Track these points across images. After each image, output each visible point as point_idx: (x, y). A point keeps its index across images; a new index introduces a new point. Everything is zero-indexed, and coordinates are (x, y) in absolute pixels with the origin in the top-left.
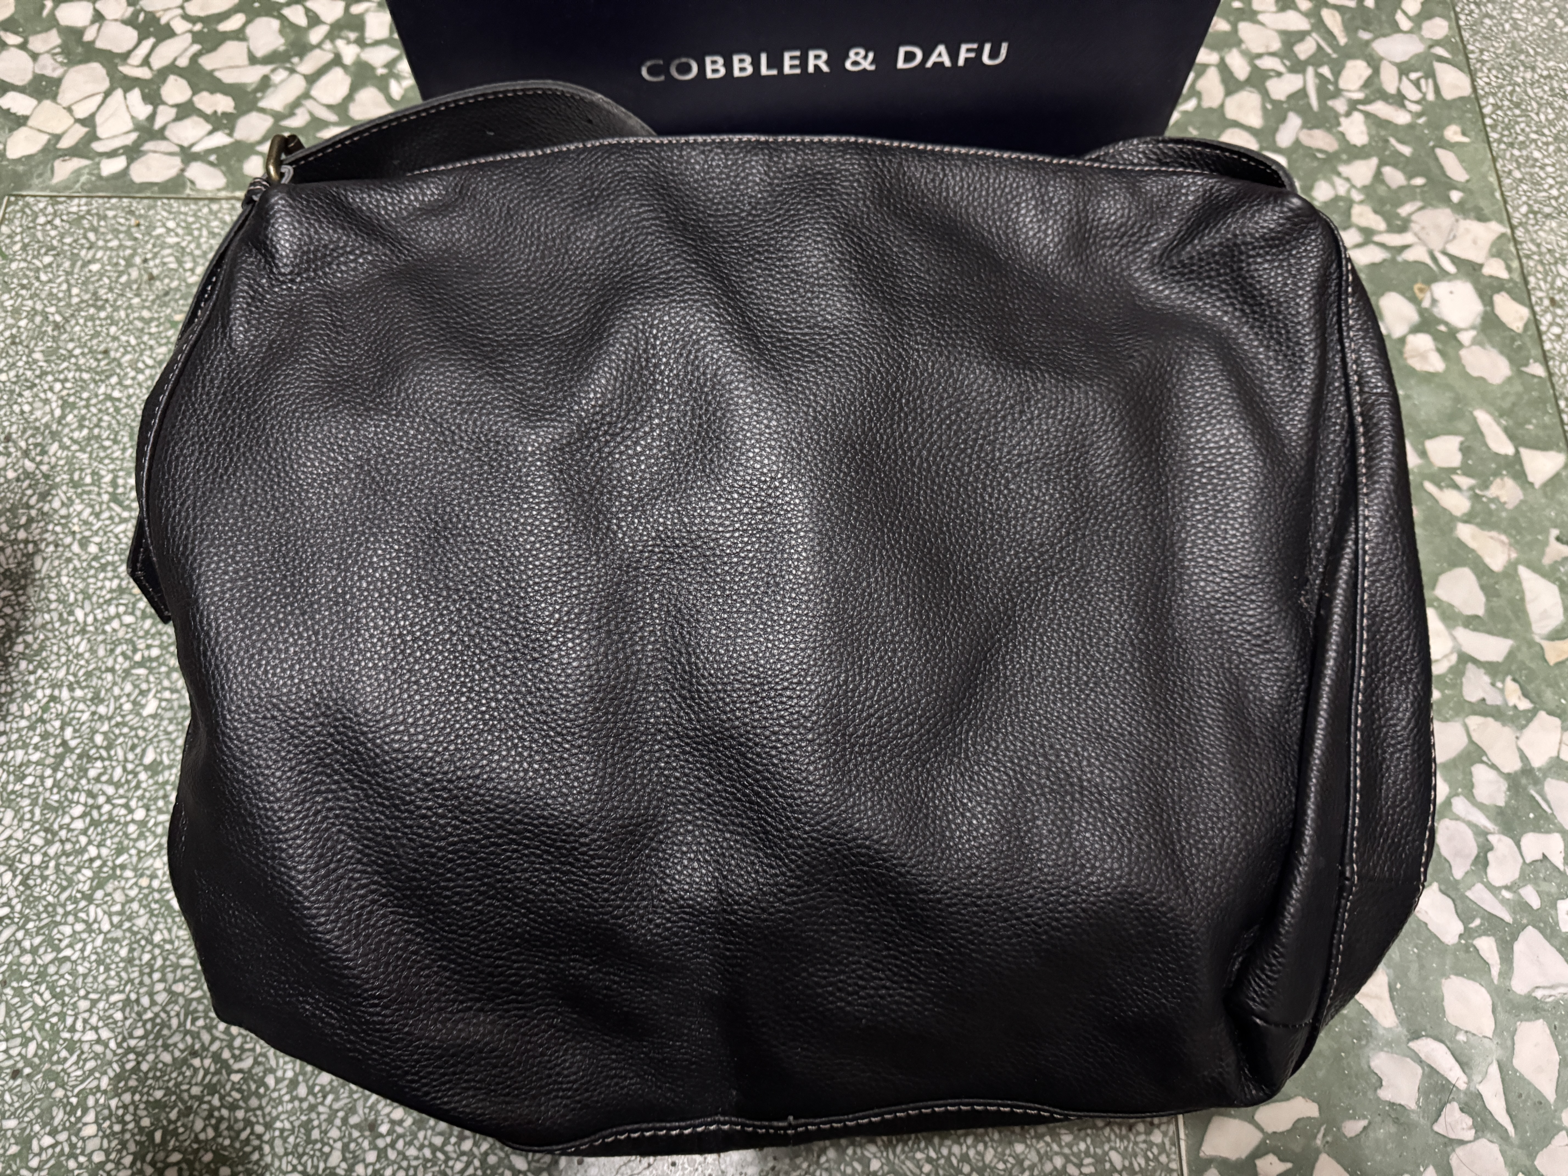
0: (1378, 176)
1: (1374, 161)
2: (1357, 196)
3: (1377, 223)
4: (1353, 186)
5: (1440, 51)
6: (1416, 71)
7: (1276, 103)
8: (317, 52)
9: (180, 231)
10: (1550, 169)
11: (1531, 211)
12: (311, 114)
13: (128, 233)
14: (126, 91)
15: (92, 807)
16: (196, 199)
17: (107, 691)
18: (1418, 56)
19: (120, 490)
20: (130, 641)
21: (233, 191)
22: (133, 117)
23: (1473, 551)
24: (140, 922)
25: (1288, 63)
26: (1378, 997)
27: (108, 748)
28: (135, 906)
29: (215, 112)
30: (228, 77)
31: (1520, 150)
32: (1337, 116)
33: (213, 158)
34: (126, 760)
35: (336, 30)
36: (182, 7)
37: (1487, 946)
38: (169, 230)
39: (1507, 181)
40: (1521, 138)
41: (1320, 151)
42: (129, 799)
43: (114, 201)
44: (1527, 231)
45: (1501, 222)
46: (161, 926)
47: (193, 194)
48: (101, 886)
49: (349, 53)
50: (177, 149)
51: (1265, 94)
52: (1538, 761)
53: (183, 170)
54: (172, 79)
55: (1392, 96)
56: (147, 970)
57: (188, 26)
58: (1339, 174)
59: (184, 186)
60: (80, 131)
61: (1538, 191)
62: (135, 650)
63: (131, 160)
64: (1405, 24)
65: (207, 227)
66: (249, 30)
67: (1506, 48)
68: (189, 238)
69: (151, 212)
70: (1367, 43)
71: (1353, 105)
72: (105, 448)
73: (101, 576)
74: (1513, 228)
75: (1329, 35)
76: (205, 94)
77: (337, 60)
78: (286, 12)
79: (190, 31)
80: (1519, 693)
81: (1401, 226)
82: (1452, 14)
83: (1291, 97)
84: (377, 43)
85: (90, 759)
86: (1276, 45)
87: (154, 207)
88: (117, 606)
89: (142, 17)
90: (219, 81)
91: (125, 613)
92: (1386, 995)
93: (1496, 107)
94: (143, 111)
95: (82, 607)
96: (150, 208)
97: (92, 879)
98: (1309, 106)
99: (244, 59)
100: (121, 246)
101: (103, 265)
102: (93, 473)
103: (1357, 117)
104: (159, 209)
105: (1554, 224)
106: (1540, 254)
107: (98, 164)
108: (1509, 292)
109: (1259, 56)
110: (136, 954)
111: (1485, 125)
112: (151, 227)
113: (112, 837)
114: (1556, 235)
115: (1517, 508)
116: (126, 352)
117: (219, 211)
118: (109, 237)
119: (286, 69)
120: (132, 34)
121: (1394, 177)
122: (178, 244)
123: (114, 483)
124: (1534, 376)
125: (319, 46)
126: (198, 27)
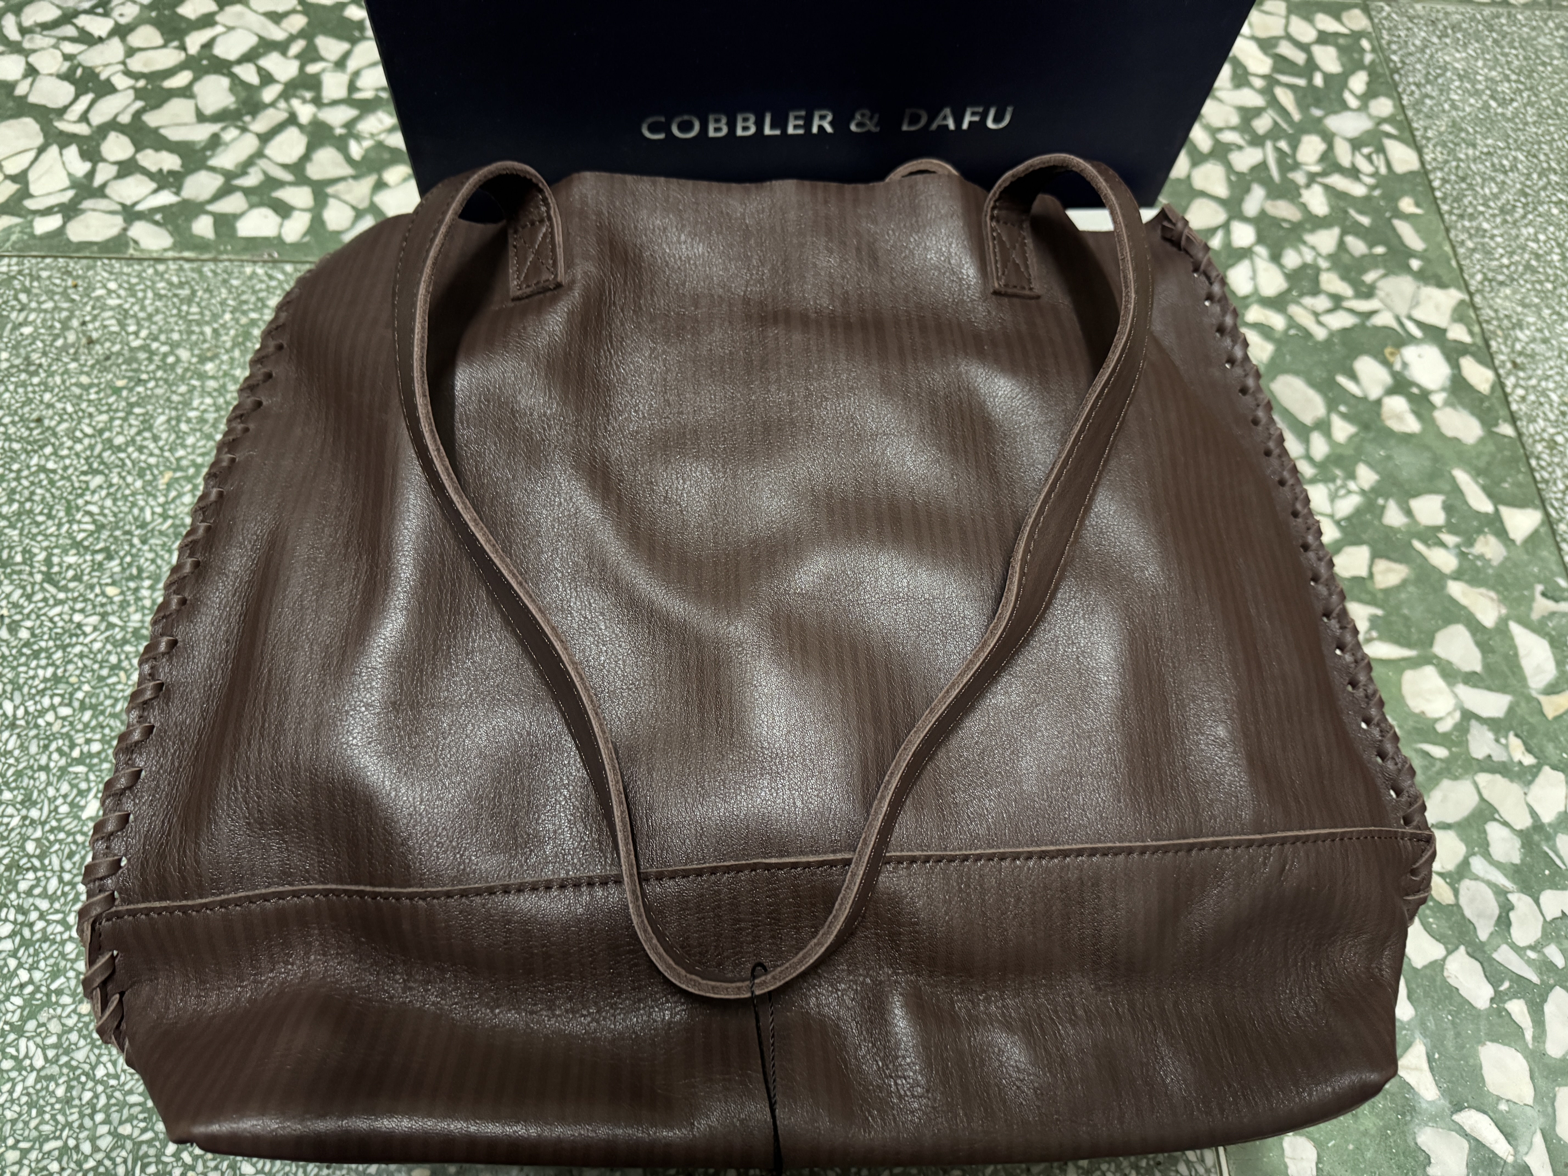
0: (1341, 245)
1: (1336, 231)
2: (1323, 264)
3: (1345, 289)
4: (1319, 254)
5: (1387, 128)
6: (1367, 145)
7: (1240, 175)
8: (271, 111)
9: (122, 292)
10: (1499, 239)
11: (1485, 278)
12: (265, 173)
13: (65, 294)
14: (62, 147)
15: (22, 924)
16: (140, 260)
17: (40, 792)
18: (1368, 132)
19: (56, 569)
20: (68, 735)
21: (181, 251)
22: (69, 175)
23: (1464, 608)
24: (80, 1055)
25: (1247, 137)
26: (1417, 1069)
27: (41, 857)
28: (74, 1037)
29: (161, 170)
30: (174, 135)
31: (1470, 220)
32: (1297, 188)
33: (158, 217)
34: (62, 870)
35: (291, 89)
36: (124, 63)
37: (1517, 1008)
38: (110, 292)
39: (1461, 251)
40: (1470, 210)
41: (1285, 220)
42: (66, 915)
43: (48, 260)
44: (1484, 298)
45: (1459, 288)
46: (104, 1059)
47: (137, 254)
48: (32, 1015)
49: (305, 112)
50: (118, 208)
51: (1229, 167)
52: (1547, 817)
53: (125, 230)
54: (113, 136)
55: (1347, 169)
56: (89, 1111)
57: (130, 82)
58: (1304, 243)
59: (127, 245)
60: (11, 188)
61: (1491, 260)
62: (72, 746)
63: (67, 219)
64: (1353, 103)
65: (153, 288)
66: (197, 88)
67: (1447, 125)
68: (132, 300)
69: (91, 273)
70: (1320, 120)
71: (1312, 178)
72: (38, 524)
73: (34, 664)
74: (1471, 295)
75: (1283, 112)
76: (149, 152)
77: (292, 119)
78: (237, 70)
79: (133, 88)
80: (1522, 748)
81: (1368, 292)
82: (1395, 95)
83: (1254, 169)
84: (335, 103)
85: (20, 870)
86: (1235, 120)
87: (93, 267)
88: (51, 697)
89: (79, 72)
90: (164, 138)
91: (61, 704)
92: (1425, 1066)
93: (1444, 181)
94: (81, 168)
95: (12, 700)
96: (89, 268)
97: (22, 1008)
98: (1271, 177)
99: (191, 117)
100: (56, 308)
101: (36, 329)
102: (24, 551)
103: (1317, 189)
104: (99, 270)
105: (1508, 291)
106: (1498, 319)
107: (31, 222)
108: (1474, 355)
109: (1220, 130)
110: (75, 1093)
111: (1435, 198)
112: (90, 288)
113: (45, 959)
114: (1511, 301)
115: (1502, 564)
116: (62, 421)
117: (166, 272)
118: (44, 298)
119: (237, 127)
120: (67, 90)
121: (1357, 246)
122: (120, 306)
123: (48, 562)
124: (1505, 436)
125: (273, 104)
126: (141, 83)
